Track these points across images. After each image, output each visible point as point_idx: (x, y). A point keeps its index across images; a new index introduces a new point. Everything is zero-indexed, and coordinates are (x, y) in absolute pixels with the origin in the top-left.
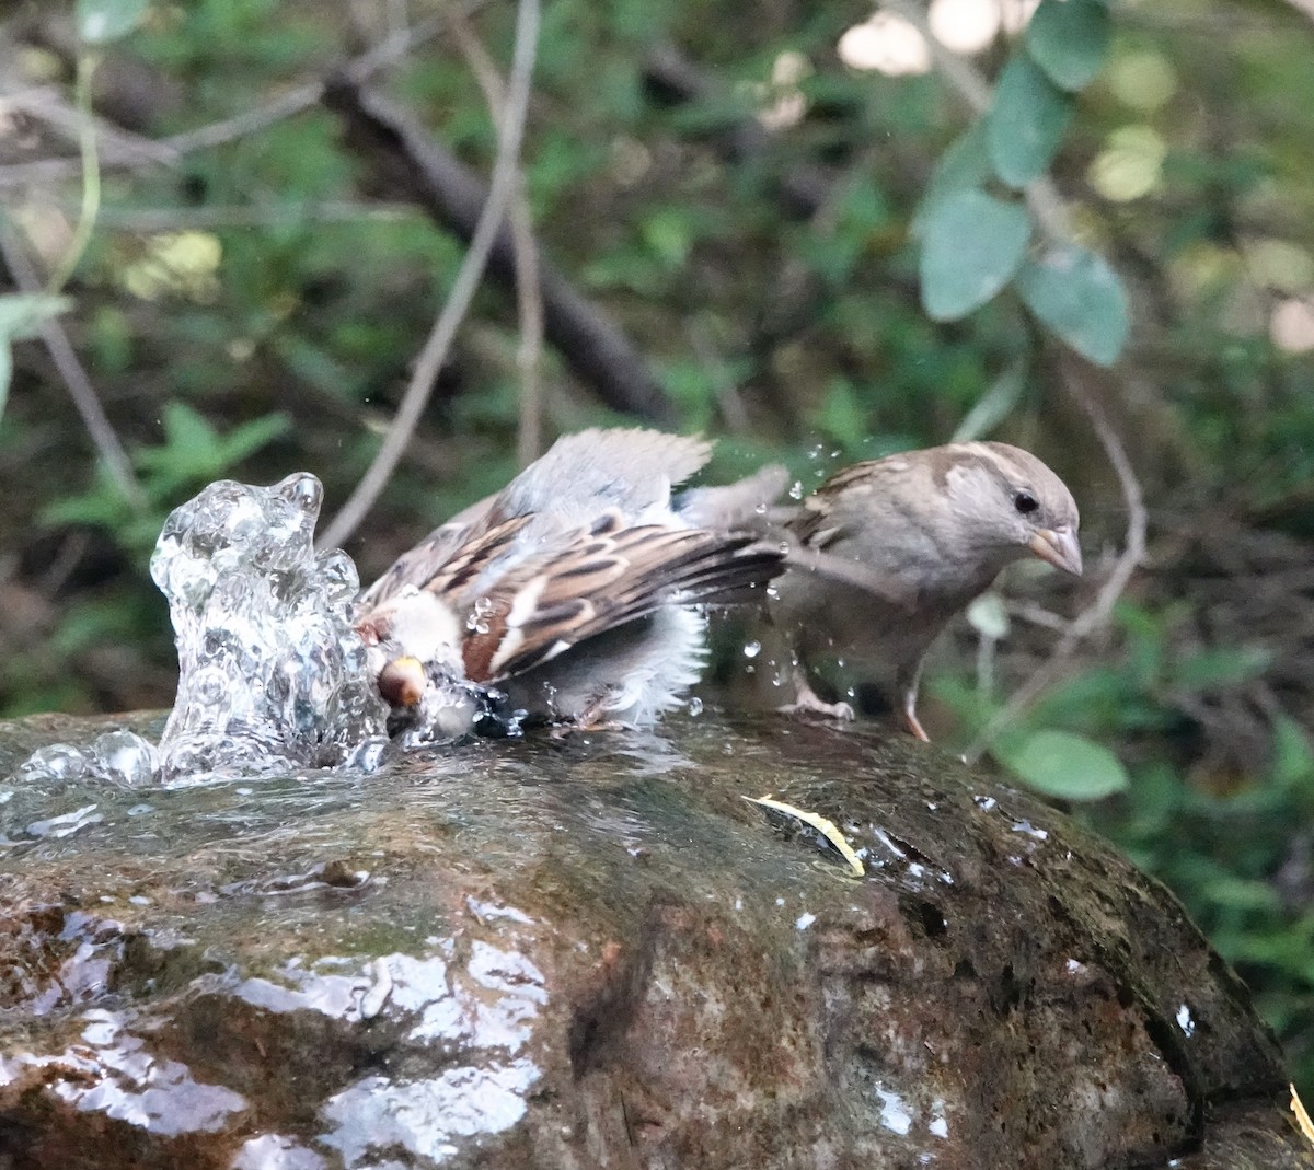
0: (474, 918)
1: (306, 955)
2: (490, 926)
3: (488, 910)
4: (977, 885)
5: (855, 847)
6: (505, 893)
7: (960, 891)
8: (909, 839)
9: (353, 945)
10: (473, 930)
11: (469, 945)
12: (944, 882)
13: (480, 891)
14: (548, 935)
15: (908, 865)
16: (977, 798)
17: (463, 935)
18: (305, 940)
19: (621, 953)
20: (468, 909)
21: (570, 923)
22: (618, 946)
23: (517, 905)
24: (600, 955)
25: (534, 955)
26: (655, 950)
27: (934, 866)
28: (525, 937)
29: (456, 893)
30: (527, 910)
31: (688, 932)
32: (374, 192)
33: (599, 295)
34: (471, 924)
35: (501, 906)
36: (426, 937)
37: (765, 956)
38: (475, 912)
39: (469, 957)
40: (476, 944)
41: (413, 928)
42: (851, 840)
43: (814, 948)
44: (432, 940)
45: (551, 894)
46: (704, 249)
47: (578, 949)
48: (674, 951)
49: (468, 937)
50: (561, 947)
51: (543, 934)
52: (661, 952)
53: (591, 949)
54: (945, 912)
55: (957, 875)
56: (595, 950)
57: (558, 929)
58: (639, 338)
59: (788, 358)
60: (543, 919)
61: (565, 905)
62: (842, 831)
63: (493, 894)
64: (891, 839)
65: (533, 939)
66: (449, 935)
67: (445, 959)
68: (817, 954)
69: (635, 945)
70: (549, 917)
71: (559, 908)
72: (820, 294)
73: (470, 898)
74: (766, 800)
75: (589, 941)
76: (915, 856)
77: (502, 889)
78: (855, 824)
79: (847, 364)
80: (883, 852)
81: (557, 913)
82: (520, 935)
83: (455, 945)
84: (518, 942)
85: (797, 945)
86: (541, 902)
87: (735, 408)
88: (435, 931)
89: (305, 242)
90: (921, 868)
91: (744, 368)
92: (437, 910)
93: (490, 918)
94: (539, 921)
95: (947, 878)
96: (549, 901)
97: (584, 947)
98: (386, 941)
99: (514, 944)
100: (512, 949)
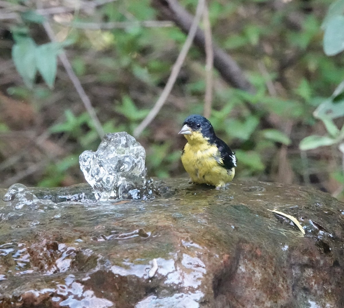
0: (184, 247)
1: (131, 258)
2: (188, 249)
3: (188, 244)
4: (340, 238)
5: (302, 225)
6: (194, 239)
8: (319, 223)
9: (146, 255)
10: (183, 250)
11: (182, 255)
12: (330, 237)
13: (185, 238)
14: (206, 252)
15: (318, 231)
16: (341, 210)
17: (180, 252)
18: (131, 253)
19: (229, 258)
20: (181, 244)
22: (228, 256)
24: (223, 258)
25: (202, 258)
26: (240, 257)
27: (327, 231)
28: (199, 253)
29: (178, 239)
30: (200, 244)
31: (250, 251)
32: (161, 18)
34: (183, 248)
35: (192, 243)
36: (169, 252)
37: (274, 259)
38: (184, 245)
39: (182, 259)
40: (184, 255)
41: (164, 250)
42: (301, 223)
43: (289, 256)
44: (170, 253)
45: (207, 240)
46: (262, 38)
47: (216, 257)
48: (245, 257)
49: (182, 253)
50: (210, 256)
51: (205, 252)
52: (242, 257)
53: (220, 257)
54: (330, 246)
55: (334, 234)
56: (221, 257)
57: (210, 250)
58: (243, 66)
59: (289, 74)
60: (205, 247)
61: (212, 243)
62: (298, 220)
63: (189, 239)
64: (314, 223)
65: (202, 253)
66: (176, 252)
67: (174, 259)
68: (290, 259)
69: (234, 255)
70: (207, 247)
71: (210, 244)
72: (300, 55)
73: (182, 241)
74: (274, 211)
75: (219, 254)
76: (321, 228)
78: (303, 218)
79: (308, 76)
80: (311, 227)
81: (209, 245)
82: (198, 252)
83: (178, 255)
84: (197, 254)
85: (284, 256)
86: (204, 242)
87: (272, 89)
88: (171, 250)
89: (139, 36)
90: (323, 232)
91: (274, 75)
92: (172, 244)
93: (188, 246)
94: (204, 248)
95: (331, 235)
96: (207, 242)
97: (217, 256)
98: (156, 253)
99: (196, 255)
100: (195, 256)
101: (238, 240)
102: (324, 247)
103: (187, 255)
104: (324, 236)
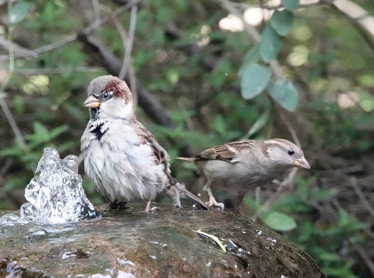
0: (119, 264)
1: (72, 274)
2: (123, 266)
3: (123, 262)
4: (257, 255)
5: (223, 244)
6: (127, 257)
7: (252, 256)
8: (238, 242)
9: (86, 271)
10: (119, 267)
11: (117, 271)
12: (248, 254)
13: (120, 256)
14: (139, 268)
15: (238, 249)
16: (257, 231)
17: (116, 268)
18: (73, 270)
19: (159, 273)
20: (117, 261)
21: (145, 265)
22: (158, 272)
23: (131, 261)
24: (153, 274)
25: (135, 274)
26: (168, 273)
27: (245, 249)
28: (133, 269)
29: (114, 257)
30: (133, 262)
31: (178, 268)
32: (91, 64)
33: (153, 92)
34: (118, 265)
35: (126, 261)
36: (106, 269)
37: (199, 274)
38: (119, 262)
39: (117, 275)
40: (119, 271)
41: (102, 267)
42: (222, 242)
43: (212, 272)
44: (107, 270)
45: (140, 257)
46: (182, 80)
47: (147, 272)
48: (173, 273)
49: (117, 269)
50: (143, 272)
51: (138, 268)
52: (170, 273)
53: (151, 272)
54: (248, 262)
55: (251, 252)
56: (152, 273)
57: (142, 267)
58: (165, 104)
59: (205, 110)
60: (138, 264)
61: (144, 260)
62: (220, 240)
63: (124, 257)
64: (234, 242)
65: (135, 270)
66: (112, 269)
67: (111, 275)
68: (213, 274)
70: (139, 264)
71: (142, 261)
72: (214, 92)
73: (118, 258)
74: (199, 231)
75: (150, 270)
77: (126, 256)
78: (224, 238)
79: (221, 111)
80: (231, 246)
81: (141, 263)
82: (131, 269)
83: (114, 271)
84: (131, 270)
85: (207, 271)
86: (137, 259)
87: (190, 123)
88: (108, 267)
89: (72, 78)
90: (242, 250)
91: (193, 112)
92: (108, 262)
93: (123, 264)
94: (137, 265)
95: (249, 253)
96: (139, 259)
97: (149, 272)
98: (95, 270)
99: (130, 271)
100: (129, 272)
101: (167, 257)
102: (243, 263)
103: (122, 272)
104: (242, 253)
